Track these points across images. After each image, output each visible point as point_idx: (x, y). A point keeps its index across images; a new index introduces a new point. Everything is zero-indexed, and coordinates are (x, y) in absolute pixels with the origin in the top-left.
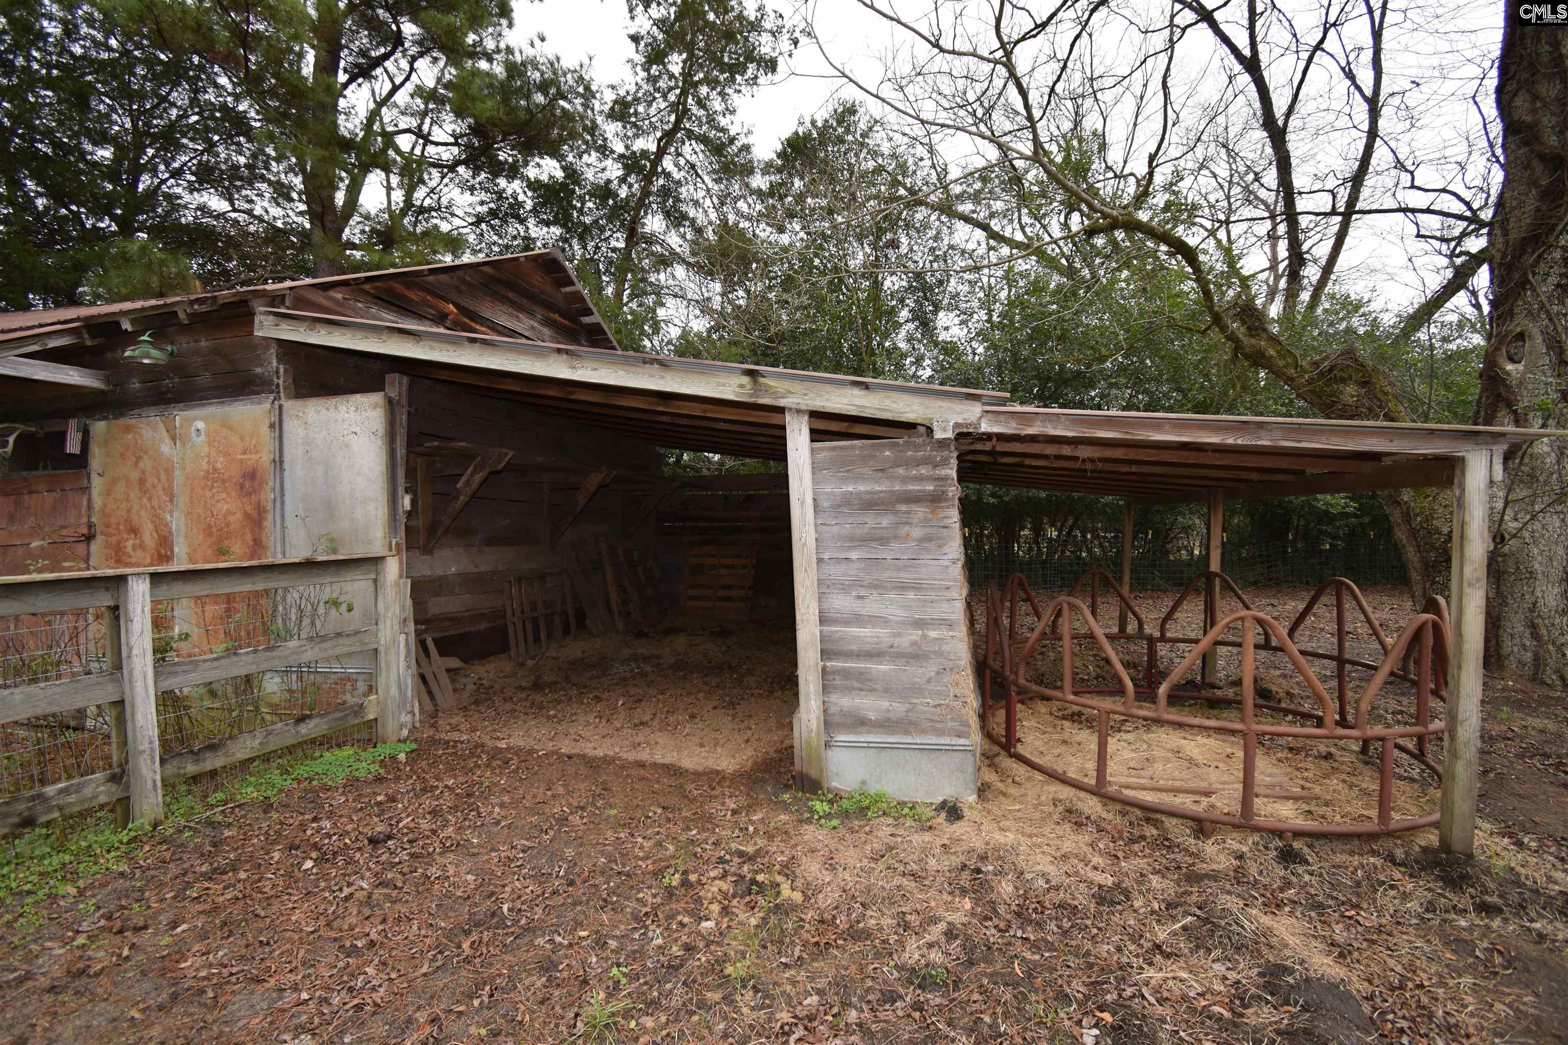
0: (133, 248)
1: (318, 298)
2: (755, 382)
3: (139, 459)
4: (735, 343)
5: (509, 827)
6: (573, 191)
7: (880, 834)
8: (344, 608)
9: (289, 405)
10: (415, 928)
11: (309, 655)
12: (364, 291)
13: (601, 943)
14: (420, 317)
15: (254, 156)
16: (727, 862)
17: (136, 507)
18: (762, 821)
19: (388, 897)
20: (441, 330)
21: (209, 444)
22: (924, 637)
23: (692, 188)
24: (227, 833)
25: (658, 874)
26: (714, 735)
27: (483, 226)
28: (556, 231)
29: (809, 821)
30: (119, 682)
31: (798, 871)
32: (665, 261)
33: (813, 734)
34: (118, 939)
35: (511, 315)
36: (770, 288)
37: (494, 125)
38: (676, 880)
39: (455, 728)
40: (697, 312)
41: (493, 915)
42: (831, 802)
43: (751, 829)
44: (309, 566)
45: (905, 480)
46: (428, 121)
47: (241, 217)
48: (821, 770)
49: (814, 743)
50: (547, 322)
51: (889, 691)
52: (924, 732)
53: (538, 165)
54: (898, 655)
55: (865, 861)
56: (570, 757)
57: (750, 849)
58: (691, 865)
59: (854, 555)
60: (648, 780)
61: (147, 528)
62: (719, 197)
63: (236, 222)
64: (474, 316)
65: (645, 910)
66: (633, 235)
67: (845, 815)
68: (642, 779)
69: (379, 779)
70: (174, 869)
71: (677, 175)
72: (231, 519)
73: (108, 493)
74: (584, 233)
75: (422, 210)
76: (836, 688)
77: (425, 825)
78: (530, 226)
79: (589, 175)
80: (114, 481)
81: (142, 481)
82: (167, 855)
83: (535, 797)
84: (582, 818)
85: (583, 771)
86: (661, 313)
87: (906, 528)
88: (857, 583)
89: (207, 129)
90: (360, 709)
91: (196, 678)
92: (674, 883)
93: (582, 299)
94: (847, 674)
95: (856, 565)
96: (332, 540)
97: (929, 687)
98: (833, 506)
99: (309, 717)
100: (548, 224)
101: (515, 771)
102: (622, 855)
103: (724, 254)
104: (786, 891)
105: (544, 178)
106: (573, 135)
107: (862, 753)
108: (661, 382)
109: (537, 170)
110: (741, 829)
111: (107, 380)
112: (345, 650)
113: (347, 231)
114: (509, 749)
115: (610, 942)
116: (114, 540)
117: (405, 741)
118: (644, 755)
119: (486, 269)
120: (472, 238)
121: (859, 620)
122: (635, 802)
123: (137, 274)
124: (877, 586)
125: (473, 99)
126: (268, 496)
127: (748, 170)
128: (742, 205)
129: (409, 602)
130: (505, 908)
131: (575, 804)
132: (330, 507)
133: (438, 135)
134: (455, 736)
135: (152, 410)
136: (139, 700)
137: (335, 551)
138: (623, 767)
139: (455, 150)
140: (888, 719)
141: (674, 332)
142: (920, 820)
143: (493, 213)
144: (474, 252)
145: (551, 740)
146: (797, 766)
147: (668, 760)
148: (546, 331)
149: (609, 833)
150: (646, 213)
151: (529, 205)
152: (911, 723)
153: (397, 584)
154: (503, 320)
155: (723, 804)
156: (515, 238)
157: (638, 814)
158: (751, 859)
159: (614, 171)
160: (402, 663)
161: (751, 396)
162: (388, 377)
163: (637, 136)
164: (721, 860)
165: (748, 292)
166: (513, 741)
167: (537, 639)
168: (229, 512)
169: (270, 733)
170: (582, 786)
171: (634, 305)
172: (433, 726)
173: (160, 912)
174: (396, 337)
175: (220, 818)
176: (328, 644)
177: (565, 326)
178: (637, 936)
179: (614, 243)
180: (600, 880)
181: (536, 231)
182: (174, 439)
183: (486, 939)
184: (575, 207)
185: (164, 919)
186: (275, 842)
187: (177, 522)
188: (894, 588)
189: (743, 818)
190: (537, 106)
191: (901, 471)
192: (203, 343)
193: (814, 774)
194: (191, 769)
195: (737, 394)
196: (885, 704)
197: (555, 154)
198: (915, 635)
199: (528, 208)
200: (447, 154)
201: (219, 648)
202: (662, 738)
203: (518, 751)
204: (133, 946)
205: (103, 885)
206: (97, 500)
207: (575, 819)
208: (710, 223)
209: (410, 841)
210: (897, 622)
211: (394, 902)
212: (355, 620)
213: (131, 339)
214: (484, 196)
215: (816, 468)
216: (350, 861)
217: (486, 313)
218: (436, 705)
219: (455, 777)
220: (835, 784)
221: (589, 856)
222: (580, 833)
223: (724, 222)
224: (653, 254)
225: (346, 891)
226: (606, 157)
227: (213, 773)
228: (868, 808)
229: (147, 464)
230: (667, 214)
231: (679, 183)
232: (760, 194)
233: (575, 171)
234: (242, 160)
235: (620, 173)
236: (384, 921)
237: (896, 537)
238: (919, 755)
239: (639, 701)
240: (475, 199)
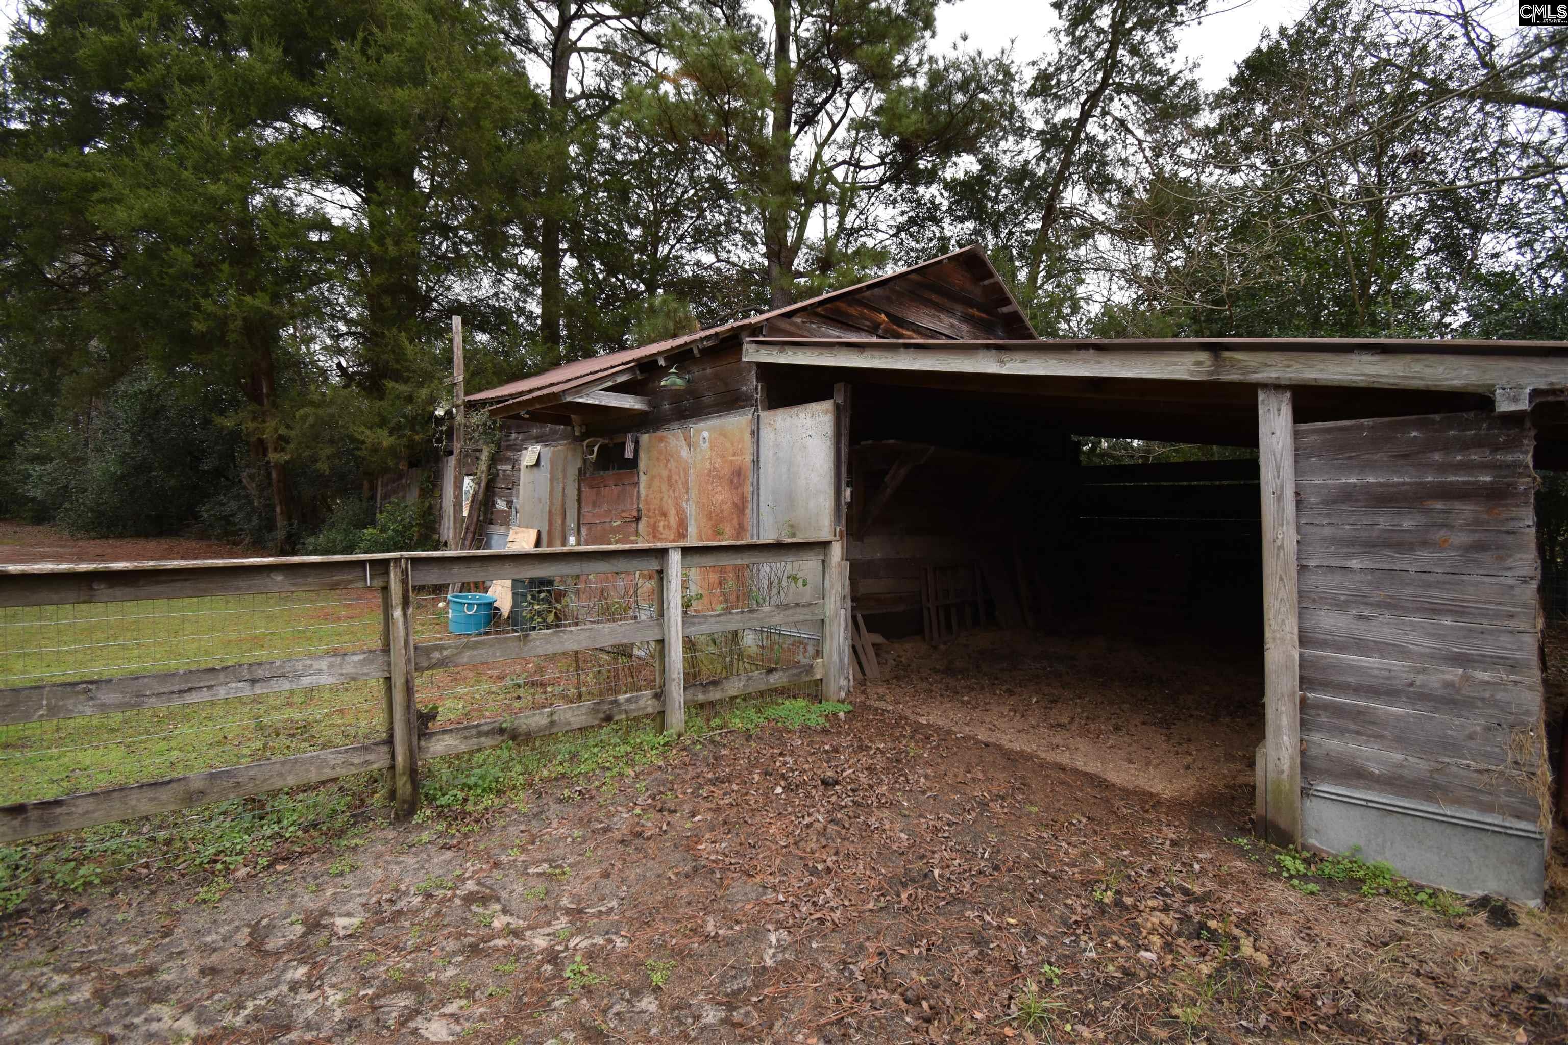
0: (657, 302)
1: (784, 325)
2: (1217, 357)
3: (668, 461)
4: (1170, 313)
5: (935, 798)
6: (989, 181)
7: (1380, 916)
8: (800, 582)
9: (764, 415)
10: (861, 867)
11: (778, 619)
12: (817, 315)
13: (1031, 937)
14: (858, 329)
15: (730, 214)
16: (1167, 895)
17: (665, 497)
18: (1211, 861)
19: (839, 833)
20: (875, 340)
21: (712, 448)
22: (1467, 678)
23: (1119, 147)
24: (723, 752)
25: (1088, 885)
26: (1144, 753)
27: (903, 235)
28: (970, 225)
29: (1276, 877)
30: (661, 626)
31: (1261, 930)
32: (1085, 234)
33: (1285, 776)
34: (659, 816)
35: (934, 316)
36: (1219, 240)
37: (918, 136)
38: (1108, 897)
39: (881, 698)
40: (1122, 282)
41: (926, 876)
42: (1307, 862)
43: (1197, 867)
44: (778, 548)
45: (1443, 468)
46: (858, 149)
47: (721, 265)
48: (1294, 820)
49: (1286, 786)
50: (967, 319)
51: (1402, 740)
52: (1458, 802)
53: (955, 164)
54: (1421, 697)
55: (1359, 945)
56: (987, 745)
57: (1197, 889)
58: (1124, 886)
59: (1355, 564)
60: (1069, 785)
61: (672, 512)
62: (1152, 149)
63: (719, 270)
64: (901, 322)
65: (1074, 918)
66: (1051, 213)
67: (1329, 881)
68: (1063, 783)
69: (825, 731)
70: (691, 772)
71: (1101, 138)
72: (725, 507)
73: (649, 487)
74: (995, 222)
75: (854, 231)
76: (1320, 728)
77: (863, 778)
78: (945, 225)
79: (1006, 161)
80: (652, 478)
81: (669, 478)
82: (687, 760)
83: (956, 776)
84: (1003, 807)
85: (1001, 762)
86: (1081, 291)
87: (1443, 532)
88: (1360, 599)
89: (701, 200)
90: (810, 669)
91: (705, 628)
92: (1106, 900)
93: (1001, 290)
94: (1338, 711)
95: (1357, 577)
96: (792, 526)
97: (1471, 744)
98: (1325, 502)
99: (775, 669)
100: (962, 220)
101: (936, 748)
102: (1046, 855)
103: (1161, 212)
104: (1247, 948)
105: (961, 175)
106: (991, 125)
107: (1356, 813)
108: (1097, 367)
109: (953, 170)
110: (1184, 864)
111: (649, 403)
112: (802, 618)
113: (796, 262)
114: (929, 725)
115: (1040, 938)
116: (652, 521)
117: (843, 702)
118: (1064, 759)
119: (913, 276)
120: (893, 249)
121: (1360, 646)
122: (1057, 805)
123: (660, 321)
124: (1392, 606)
125: (900, 118)
126: (748, 489)
127: (1194, 109)
128: (1184, 152)
129: (847, 582)
130: (936, 872)
131: (995, 792)
132: (791, 499)
133: (869, 159)
134: (881, 705)
135: (676, 425)
136: (673, 641)
137: (794, 535)
138: (1041, 766)
139: (881, 170)
140: (1401, 777)
141: (1095, 309)
142: (1445, 913)
143: (912, 221)
144: (895, 261)
145: (967, 724)
146: (1259, 808)
147: (1091, 768)
148: (964, 327)
149: (1031, 830)
150: (1065, 187)
151: (945, 204)
152: (1436, 786)
153: (839, 565)
154: (927, 322)
155: (1160, 831)
156: (930, 240)
157: (1061, 817)
158: (1199, 900)
159: (1031, 149)
160: (842, 634)
161: (1211, 373)
162: (837, 386)
163: (1058, 107)
164: (1160, 891)
165: (1187, 249)
166: (932, 719)
167: (949, 627)
168: (723, 502)
169: (750, 678)
170: (1001, 776)
171: (1049, 287)
172: (864, 692)
173: (683, 802)
174: (845, 351)
175: (718, 738)
176: (790, 612)
177: (981, 319)
178: (1067, 941)
179: (1030, 226)
180: (1024, 873)
181: (951, 229)
182: (689, 446)
183: (920, 896)
184: (989, 198)
185: (687, 808)
186: (754, 766)
187: (691, 509)
188: (1418, 610)
189: (1186, 853)
190: (957, 106)
191: (1437, 457)
192: (709, 371)
193: (1283, 823)
194: (701, 697)
195: (1191, 373)
196: (1397, 757)
197: (972, 149)
198: (1453, 674)
199: (944, 208)
200: (873, 176)
201: (719, 608)
202: (1083, 745)
203: (938, 729)
204: (668, 824)
205: (650, 774)
206: (643, 492)
207: (996, 807)
208: (1142, 180)
209: (853, 790)
210: (1422, 655)
211: (844, 839)
212: (807, 595)
213: (664, 372)
214: (905, 207)
215: (1299, 454)
216: (808, 796)
217: (912, 317)
218: (864, 674)
219: (884, 741)
220: (1313, 841)
221: (1012, 846)
222: (1002, 822)
223: (1159, 175)
224: (1073, 228)
225: (807, 820)
226: (1023, 137)
227: (712, 704)
228: (1363, 881)
229: (672, 465)
230: (1089, 182)
231: (1105, 145)
232: (1208, 133)
233: (991, 161)
234: (722, 218)
235: (1039, 150)
236: (836, 853)
237: (1425, 544)
238: (1449, 830)
239: (1054, 701)
240: (897, 211)
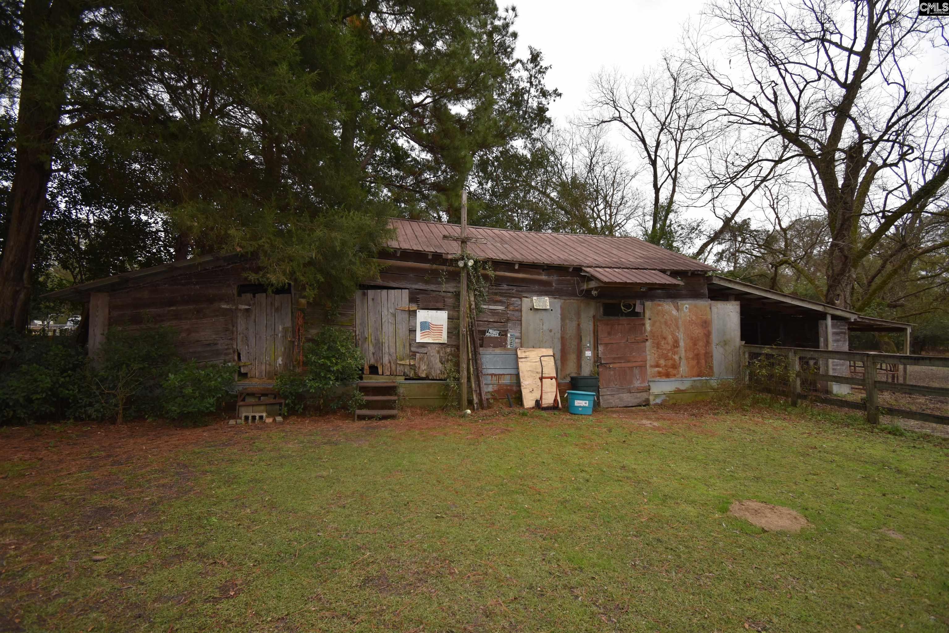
3: (664, 315)
9: (712, 302)
17: (664, 331)
21: (691, 312)
61: (669, 337)
73: (652, 325)
80: (654, 322)
81: (666, 322)
116: (656, 341)
126: (711, 328)
132: (724, 332)
135: (668, 300)
168: (698, 333)
182: (677, 310)
187: (681, 336)
206: (648, 328)
229: (667, 317)
